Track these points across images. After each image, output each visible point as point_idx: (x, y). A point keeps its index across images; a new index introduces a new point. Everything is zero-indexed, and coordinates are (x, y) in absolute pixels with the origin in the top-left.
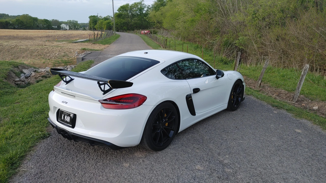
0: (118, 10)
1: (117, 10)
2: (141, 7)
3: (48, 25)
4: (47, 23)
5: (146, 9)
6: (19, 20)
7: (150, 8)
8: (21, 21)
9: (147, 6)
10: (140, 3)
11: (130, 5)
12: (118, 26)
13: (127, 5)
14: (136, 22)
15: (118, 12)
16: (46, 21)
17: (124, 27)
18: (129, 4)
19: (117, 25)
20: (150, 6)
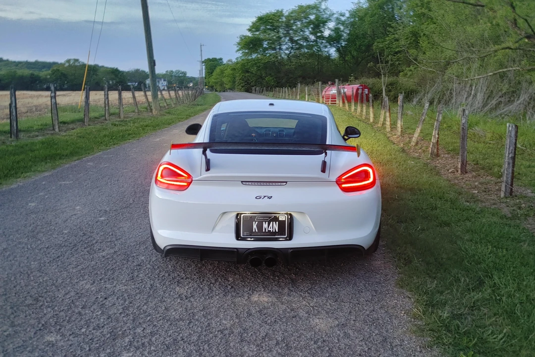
0: (249, 30)
1: (248, 27)
2: (317, 18)
3: (118, 80)
4: (116, 76)
5: (331, 25)
6: (58, 70)
7: (343, 23)
8: (62, 73)
9: (335, 16)
10: (316, 7)
11: (286, 14)
12: (249, 74)
13: (279, 14)
14: (303, 61)
15: (249, 34)
16: (115, 72)
17: (267, 79)
18: (282, 12)
19: (248, 72)
20: (343, 16)
